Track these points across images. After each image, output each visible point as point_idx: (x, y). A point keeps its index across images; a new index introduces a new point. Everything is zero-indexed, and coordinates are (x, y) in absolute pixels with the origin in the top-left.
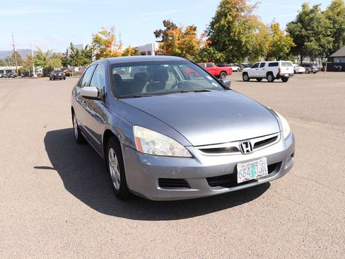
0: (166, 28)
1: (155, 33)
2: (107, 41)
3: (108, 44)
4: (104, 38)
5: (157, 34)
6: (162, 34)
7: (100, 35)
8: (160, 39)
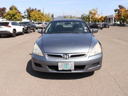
0: (119, 8)
1: (115, 10)
2: (94, 13)
3: (95, 14)
4: (93, 12)
5: (116, 11)
6: (117, 11)
7: (92, 11)
8: (117, 13)
